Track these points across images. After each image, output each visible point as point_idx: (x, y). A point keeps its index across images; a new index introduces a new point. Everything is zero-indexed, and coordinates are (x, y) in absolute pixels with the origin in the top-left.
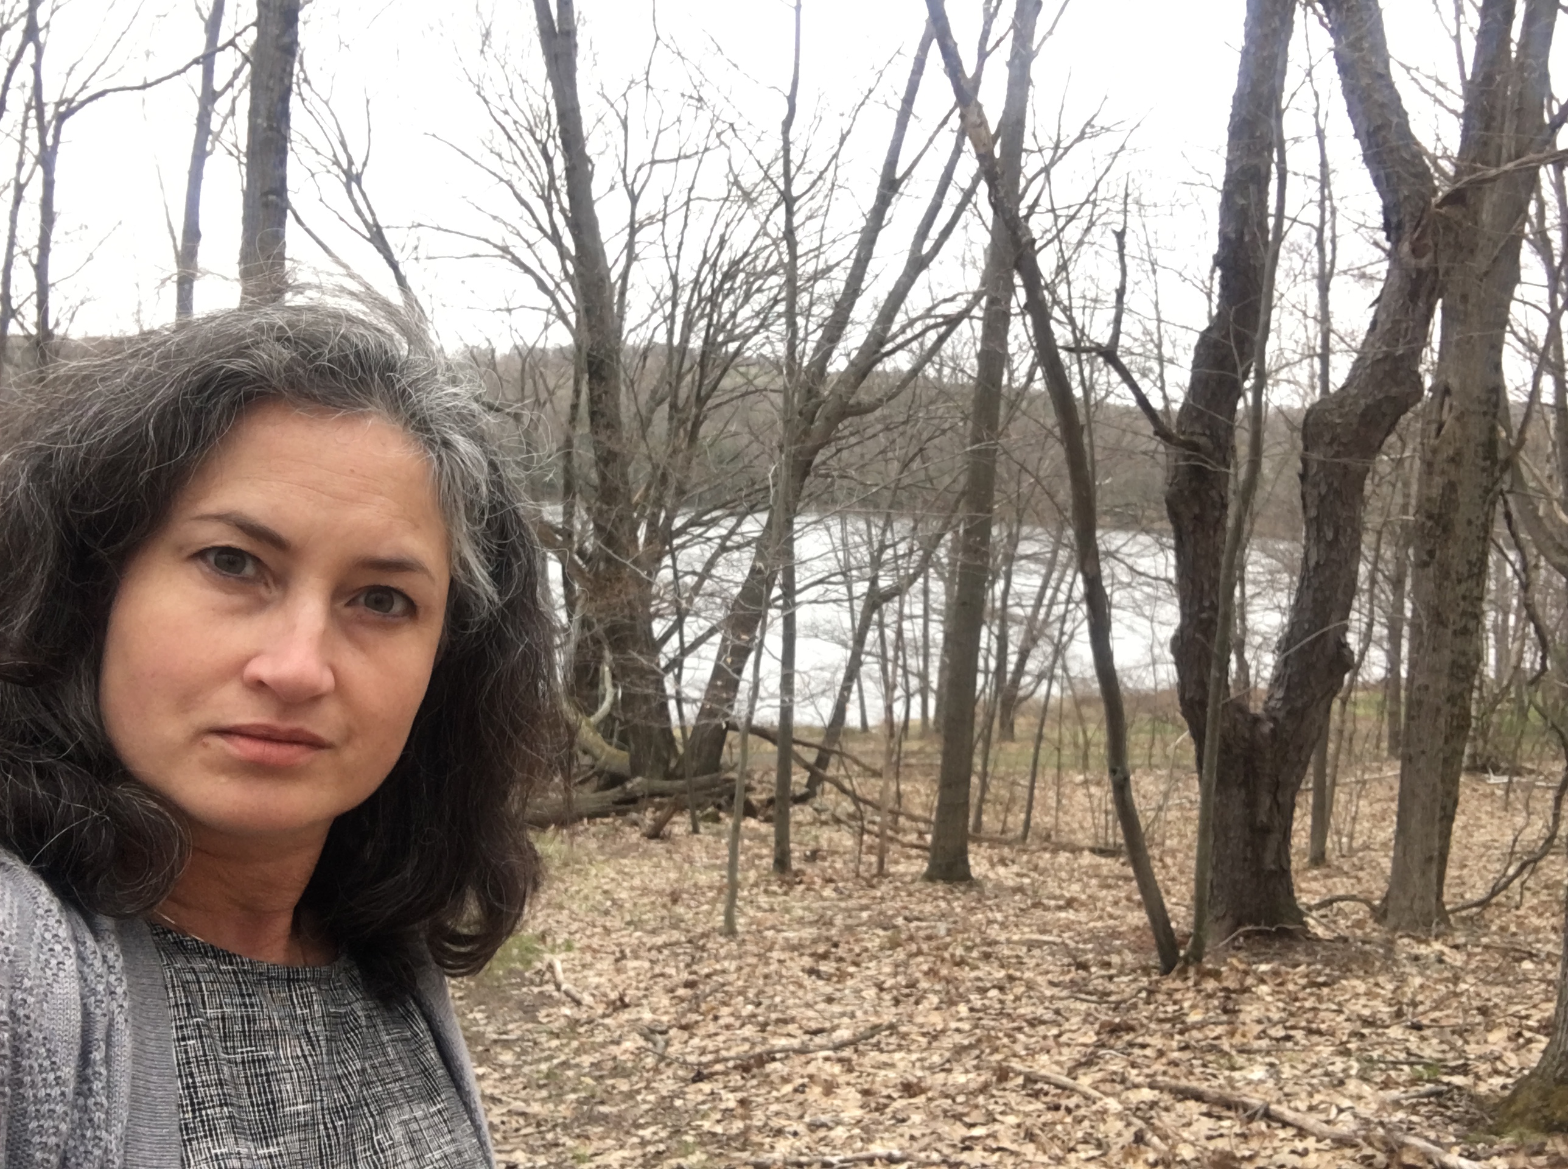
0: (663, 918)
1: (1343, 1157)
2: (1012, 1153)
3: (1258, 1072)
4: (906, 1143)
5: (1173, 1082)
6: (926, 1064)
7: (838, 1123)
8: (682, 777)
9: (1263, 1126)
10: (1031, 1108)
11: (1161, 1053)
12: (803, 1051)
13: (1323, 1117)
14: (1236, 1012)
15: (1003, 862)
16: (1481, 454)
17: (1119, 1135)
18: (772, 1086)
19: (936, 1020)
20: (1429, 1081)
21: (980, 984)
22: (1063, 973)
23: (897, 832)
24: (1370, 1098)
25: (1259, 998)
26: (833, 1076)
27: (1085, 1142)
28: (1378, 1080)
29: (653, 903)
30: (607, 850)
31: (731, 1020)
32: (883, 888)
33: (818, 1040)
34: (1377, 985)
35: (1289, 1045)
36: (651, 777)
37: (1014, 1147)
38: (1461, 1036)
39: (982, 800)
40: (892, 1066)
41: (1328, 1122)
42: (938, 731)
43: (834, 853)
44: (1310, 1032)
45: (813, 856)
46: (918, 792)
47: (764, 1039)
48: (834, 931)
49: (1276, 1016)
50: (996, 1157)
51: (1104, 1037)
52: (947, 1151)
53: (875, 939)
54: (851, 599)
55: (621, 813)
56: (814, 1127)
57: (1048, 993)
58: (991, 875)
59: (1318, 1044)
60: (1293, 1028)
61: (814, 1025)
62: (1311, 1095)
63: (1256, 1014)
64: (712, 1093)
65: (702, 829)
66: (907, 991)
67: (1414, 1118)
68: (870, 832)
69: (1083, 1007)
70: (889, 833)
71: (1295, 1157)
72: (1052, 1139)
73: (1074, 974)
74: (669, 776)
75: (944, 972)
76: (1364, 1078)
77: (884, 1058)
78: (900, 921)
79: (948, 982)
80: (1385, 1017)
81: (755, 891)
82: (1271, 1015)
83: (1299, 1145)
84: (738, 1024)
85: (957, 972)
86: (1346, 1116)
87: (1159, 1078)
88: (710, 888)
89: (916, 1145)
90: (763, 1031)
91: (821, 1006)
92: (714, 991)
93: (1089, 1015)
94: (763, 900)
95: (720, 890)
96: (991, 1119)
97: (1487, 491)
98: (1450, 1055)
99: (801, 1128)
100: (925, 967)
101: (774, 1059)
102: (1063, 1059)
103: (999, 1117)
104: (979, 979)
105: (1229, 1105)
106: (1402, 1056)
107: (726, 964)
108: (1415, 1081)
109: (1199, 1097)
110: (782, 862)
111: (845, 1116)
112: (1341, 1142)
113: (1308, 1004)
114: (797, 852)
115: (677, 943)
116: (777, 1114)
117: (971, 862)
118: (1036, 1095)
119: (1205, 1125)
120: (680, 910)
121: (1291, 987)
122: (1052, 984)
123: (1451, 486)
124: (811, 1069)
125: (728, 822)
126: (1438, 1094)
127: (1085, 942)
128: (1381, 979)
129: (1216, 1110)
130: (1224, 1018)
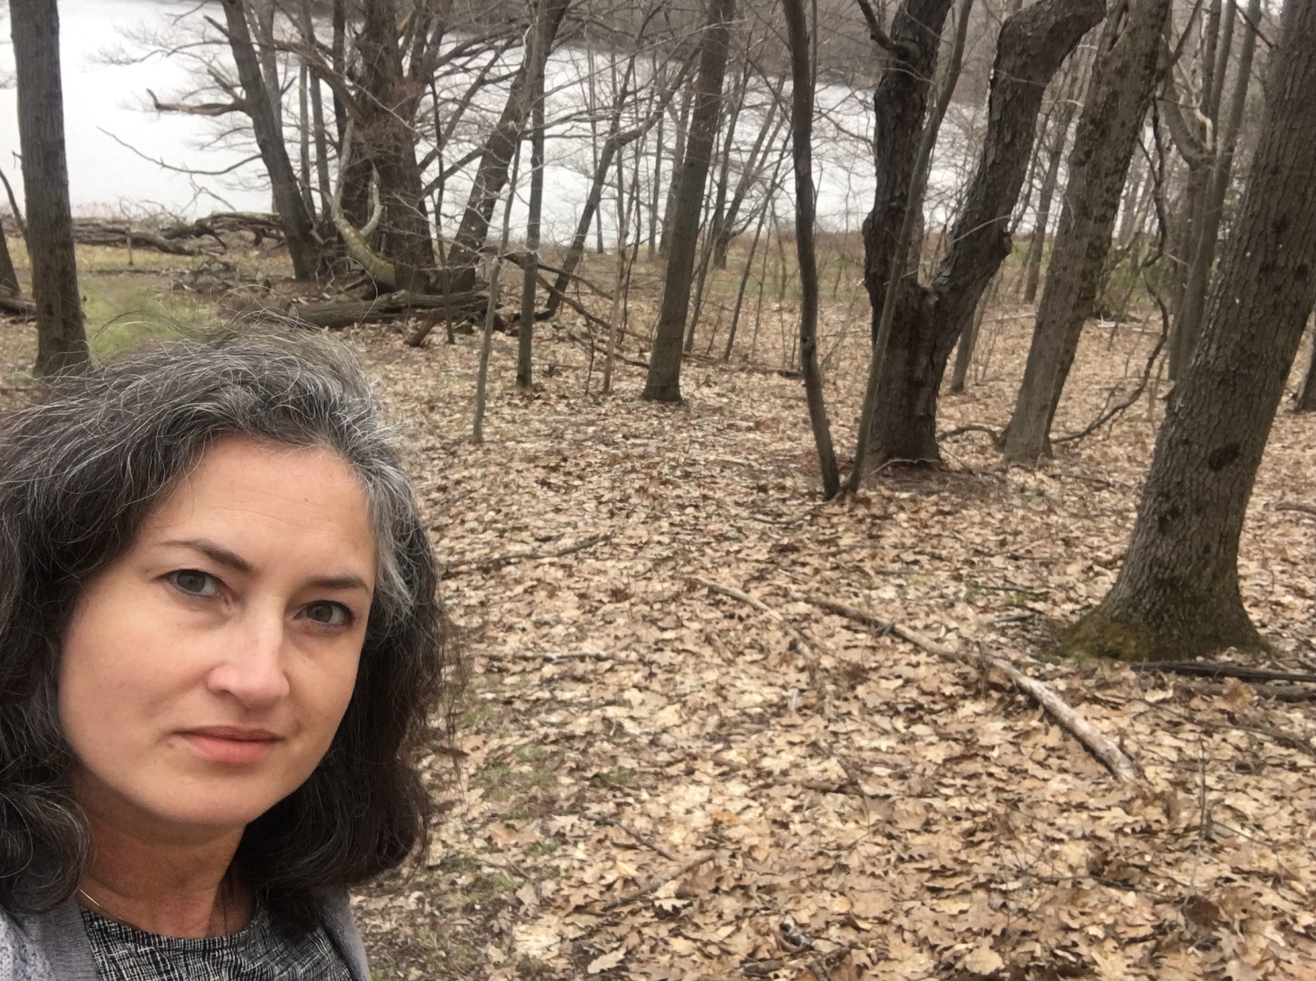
0: (421, 424)
1: (946, 671)
2: (693, 654)
3: (889, 593)
4: (611, 642)
5: (824, 599)
6: (632, 572)
7: (559, 622)
8: (440, 292)
9: (888, 641)
10: (710, 616)
11: (817, 571)
12: (533, 557)
13: (934, 635)
14: (878, 537)
15: (707, 384)
16: (1143, 63)
17: (778, 642)
18: (507, 586)
19: (642, 533)
20: (1017, 606)
21: (680, 501)
22: (746, 494)
23: (622, 350)
24: (972, 620)
25: (898, 525)
26: (556, 579)
27: (751, 647)
28: (980, 604)
29: (413, 410)
30: (374, 355)
31: (474, 524)
32: (607, 406)
33: (546, 547)
34: (989, 514)
35: (916, 568)
36: (415, 290)
37: (695, 649)
38: (1047, 566)
39: (695, 322)
40: (605, 572)
41: (938, 640)
42: (662, 256)
43: (567, 367)
44: (934, 557)
45: (551, 372)
46: (642, 310)
47: (502, 544)
48: (564, 445)
49: (909, 541)
50: (681, 658)
51: (774, 555)
52: (643, 651)
53: (597, 454)
54: (595, 136)
55: (387, 321)
56: (539, 624)
57: (733, 512)
58: (697, 394)
59: (937, 569)
60: (920, 553)
61: (543, 534)
62: (928, 615)
63: (893, 540)
64: (458, 590)
65: (457, 340)
66: (620, 505)
67: (1003, 640)
68: (599, 350)
69: (759, 526)
70: (616, 351)
71: (910, 669)
72: (726, 644)
73: (757, 496)
74: (429, 290)
75: (652, 490)
76: (969, 601)
77: (598, 565)
78: (618, 437)
79: (655, 499)
80: (992, 545)
81: (500, 403)
82: (905, 540)
83: (914, 659)
84: (481, 528)
85: (662, 490)
86: (952, 636)
87: (813, 595)
88: (463, 397)
89: (620, 645)
90: (501, 537)
91: (551, 515)
92: (462, 497)
93: (764, 533)
94: (506, 411)
95: (471, 399)
96: (679, 624)
97: (1142, 97)
98: (1036, 584)
99: (527, 624)
100: (637, 486)
101: (509, 563)
102: (740, 572)
103: (686, 623)
104: (679, 497)
105: (864, 621)
106: (1000, 583)
107: (473, 471)
108: (1008, 605)
109: (842, 612)
110: (524, 378)
111: (564, 616)
112: (946, 658)
113: (934, 531)
114: (538, 365)
115: (432, 448)
116: (510, 611)
117: (681, 382)
118: (717, 604)
119: (844, 636)
120: (436, 417)
121: (923, 515)
122: (737, 504)
123: (1114, 96)
124: (539, 573)
125: (480, 334)
126: (1023, 619)
127: (766, 464)
128: (994, 509)
129: (854, 624)
130: (868, 543)
